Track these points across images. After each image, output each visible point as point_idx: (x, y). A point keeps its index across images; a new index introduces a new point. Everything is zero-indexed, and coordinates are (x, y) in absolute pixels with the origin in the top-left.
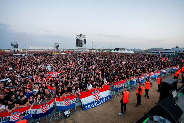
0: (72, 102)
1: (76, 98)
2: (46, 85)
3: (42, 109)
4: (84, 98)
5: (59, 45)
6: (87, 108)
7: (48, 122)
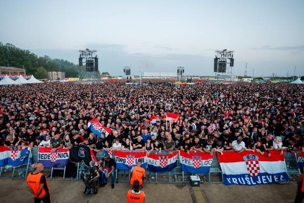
0: (204, 163)
1: (212, 159)
3: (161, 162)
4: (227, 163)
5: (183, 70)
6: (230, 182)
7: (167, 182)
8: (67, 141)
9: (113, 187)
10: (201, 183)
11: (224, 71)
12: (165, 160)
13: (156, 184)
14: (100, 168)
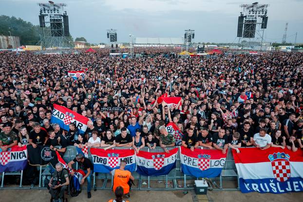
0: (213, 163)
1: (225, 159)
2: (162, 117)
3: (155, 162)
4: (245, 164)
5: (193, 35)
6: (249, 189)
7: (163, 189)
8: (24, 137)
9: (89, 196)
10: (209, 190)
11: (252, 36)
12: (161, 160)
13: (148, 191)
14: (72, 172)
